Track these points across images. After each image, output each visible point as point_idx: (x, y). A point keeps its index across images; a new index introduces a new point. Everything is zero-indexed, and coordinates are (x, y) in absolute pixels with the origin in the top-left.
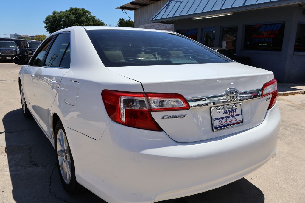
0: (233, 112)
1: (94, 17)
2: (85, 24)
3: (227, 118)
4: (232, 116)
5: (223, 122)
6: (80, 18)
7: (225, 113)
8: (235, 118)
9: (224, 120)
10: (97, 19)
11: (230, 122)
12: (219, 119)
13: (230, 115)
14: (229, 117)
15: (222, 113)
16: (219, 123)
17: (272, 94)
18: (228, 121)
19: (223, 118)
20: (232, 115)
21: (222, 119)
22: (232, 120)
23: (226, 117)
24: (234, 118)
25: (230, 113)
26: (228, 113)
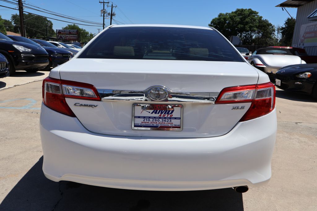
0: (168, 113)
1: (261, 17)
2: (249, 25)
3: (157, 119)
4: (165, 118)
5: (150, 122)
6: (245, 19)
7: (154, 113)
8: (169, 121)
9: (151, 120)
10: (264, 20)
11: (160, 124)
12: (144, 117)
13: (162, 116)
14: (160, 118)
15: (149, 112)
16: (143, 122)
17: (251, 103)
18: (158, 122)
19: (150, 117)
20: (166, 116)
21: (148, 119)
22: (164, 122)
23: (155, 118)
24: (167, 121)
25: (162, 115)
26: (158, 113)
